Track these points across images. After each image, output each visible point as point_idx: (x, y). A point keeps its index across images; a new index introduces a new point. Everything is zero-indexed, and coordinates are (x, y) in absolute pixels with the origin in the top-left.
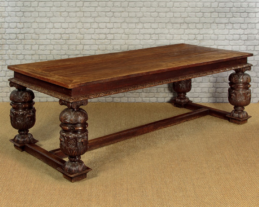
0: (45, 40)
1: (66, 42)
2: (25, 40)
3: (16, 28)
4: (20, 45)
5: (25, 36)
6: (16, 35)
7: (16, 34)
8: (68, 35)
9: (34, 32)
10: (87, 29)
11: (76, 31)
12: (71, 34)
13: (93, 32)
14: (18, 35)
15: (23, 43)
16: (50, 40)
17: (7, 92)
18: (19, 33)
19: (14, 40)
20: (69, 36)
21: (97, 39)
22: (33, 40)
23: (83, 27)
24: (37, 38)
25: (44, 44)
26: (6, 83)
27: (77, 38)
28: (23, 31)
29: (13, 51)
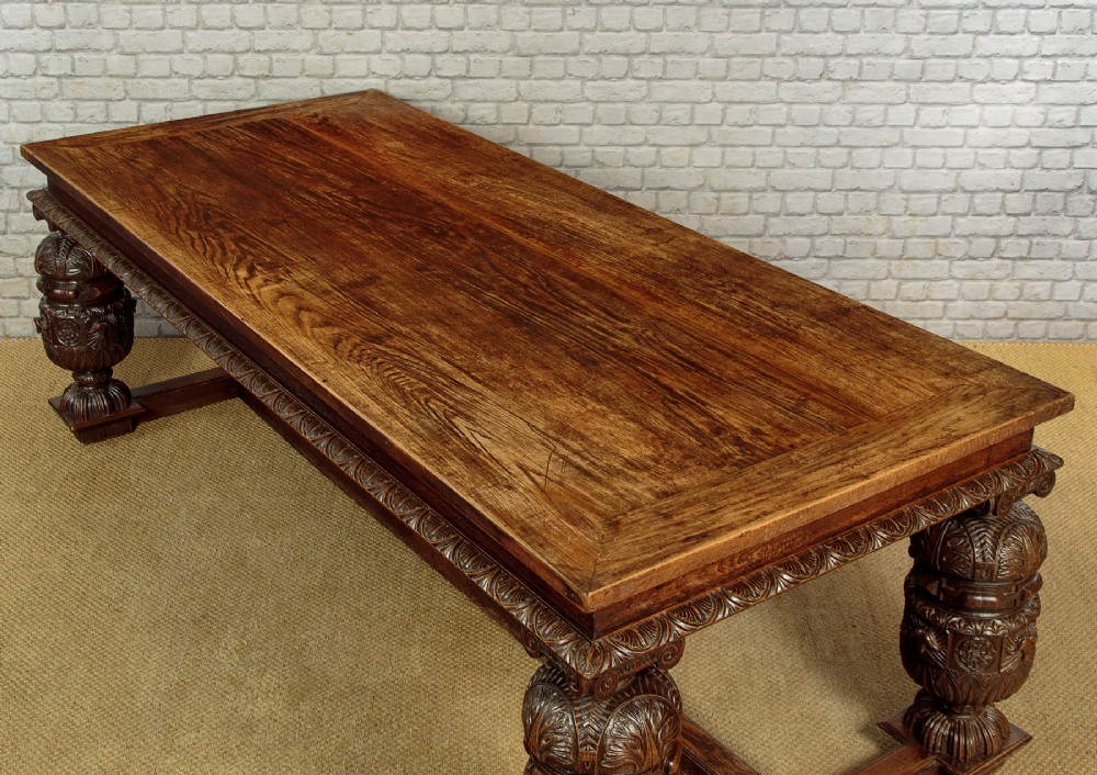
0: (167, 77)
1: (257, 88)
2: (78, 80)
3: (31, 27)
4: (57, 103)
5: (73, 64)
6: (32, 56)
7: (32, 52)
8: (263, 58)
9: (116, 45)
10: (350, 30)
11: (302, 39)
12: (279, 51)
13: (376, 45)
14: (44, 58)
15: (68, 93)
16: (185, 81)
17: (18, 298)
18: (49, 51)
19: (29, 81)
20: (271, 64)
21: (394, 74)
22: (114, 80)
23: (330, 24)
24: (131, 71)
25: (162, 97)
26: (10, 259)
27: (303, 70)
28: (64, 39)
29: (27, 126)
